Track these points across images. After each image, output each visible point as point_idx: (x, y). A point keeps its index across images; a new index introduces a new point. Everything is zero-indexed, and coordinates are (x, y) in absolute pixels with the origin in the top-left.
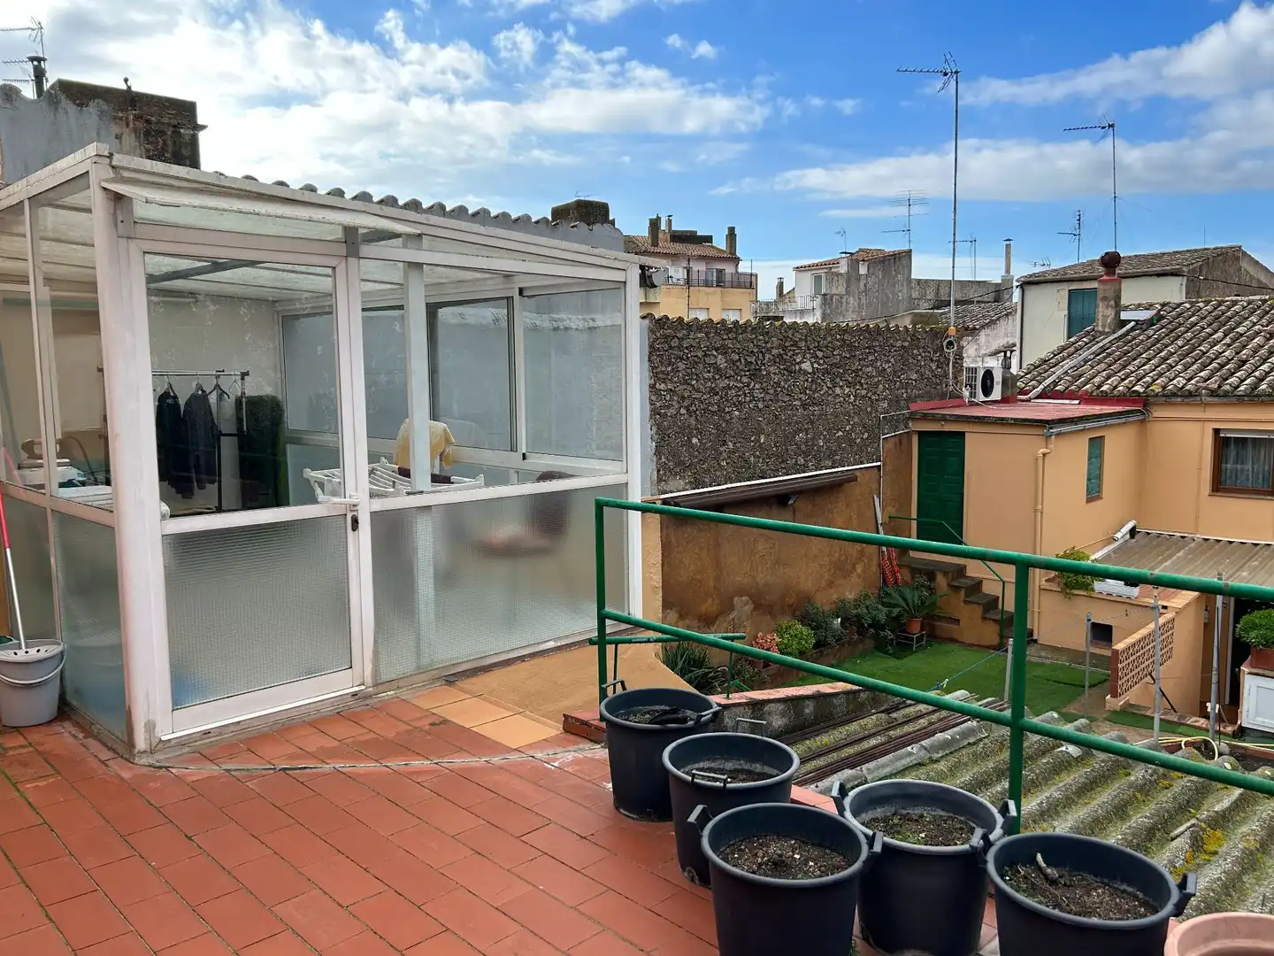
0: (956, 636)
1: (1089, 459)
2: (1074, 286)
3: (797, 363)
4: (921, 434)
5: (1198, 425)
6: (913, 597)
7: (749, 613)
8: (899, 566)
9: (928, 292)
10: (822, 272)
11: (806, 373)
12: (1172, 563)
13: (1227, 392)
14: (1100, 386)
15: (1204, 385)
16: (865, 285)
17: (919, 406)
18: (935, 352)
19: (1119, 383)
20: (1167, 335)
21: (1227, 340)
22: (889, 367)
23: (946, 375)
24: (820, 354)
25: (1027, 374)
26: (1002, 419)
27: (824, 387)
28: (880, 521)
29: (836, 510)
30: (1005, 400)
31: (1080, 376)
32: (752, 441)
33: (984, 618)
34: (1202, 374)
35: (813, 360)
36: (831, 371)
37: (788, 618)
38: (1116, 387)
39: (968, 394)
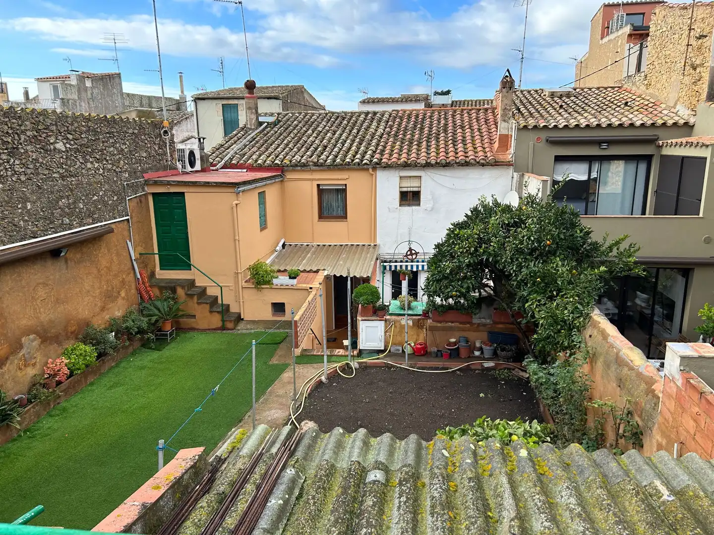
0: (194, 326)
1: (259, 205)
2: (225, 102)
3: (52, 144)
4: (154, 194)
5: (309, 182)
6: (164, 306)
7: (37, 346)
8: (150, 286)
9: (135, 102)
10: (58, 83)
11: (60, 151)
12: (307, 261)
13: (322, 163)
14: (256, 161)
15: (310, 159)
16: (92, 94)
17: (150, 175)
18: (156, 138)
19: (267, 159)
20: (284, 131)
21: (315, 135)
22: (126, 148)
23: (165, 154)
24: (70, 137)
25: (213, 153)
26: (208, 183)
27: (78, 163)
28: (133, 258)
29: (100, 255)
30: (203, 170)
31: (244, 155)
32: (19, 208)
33: (211, 312)
34: (308, 153)
35: (65, 141)
36: (83, 150)
37: (72, 342)
38: (265, 161)
39: (181, 166)
